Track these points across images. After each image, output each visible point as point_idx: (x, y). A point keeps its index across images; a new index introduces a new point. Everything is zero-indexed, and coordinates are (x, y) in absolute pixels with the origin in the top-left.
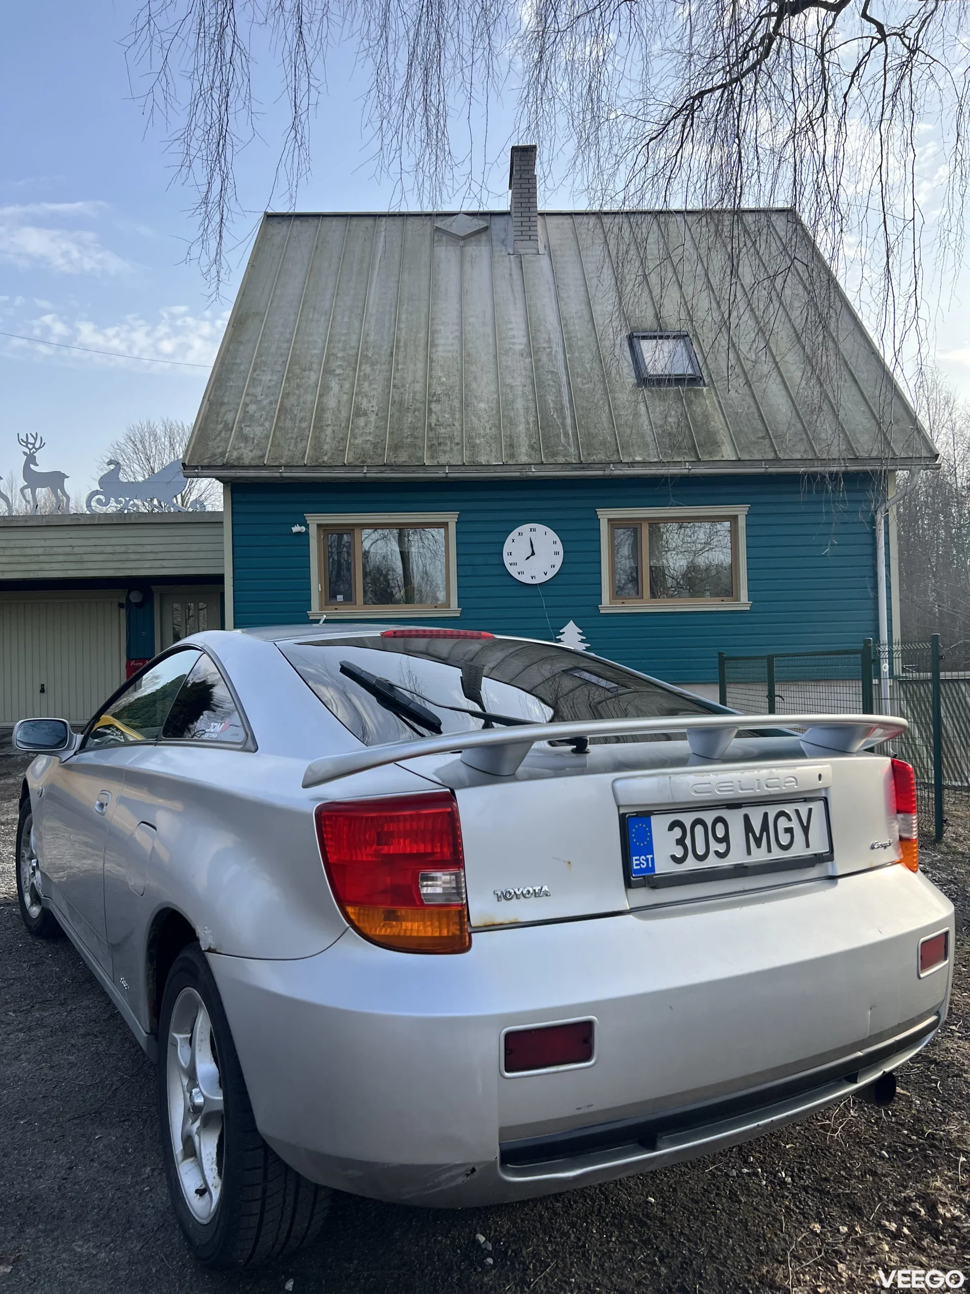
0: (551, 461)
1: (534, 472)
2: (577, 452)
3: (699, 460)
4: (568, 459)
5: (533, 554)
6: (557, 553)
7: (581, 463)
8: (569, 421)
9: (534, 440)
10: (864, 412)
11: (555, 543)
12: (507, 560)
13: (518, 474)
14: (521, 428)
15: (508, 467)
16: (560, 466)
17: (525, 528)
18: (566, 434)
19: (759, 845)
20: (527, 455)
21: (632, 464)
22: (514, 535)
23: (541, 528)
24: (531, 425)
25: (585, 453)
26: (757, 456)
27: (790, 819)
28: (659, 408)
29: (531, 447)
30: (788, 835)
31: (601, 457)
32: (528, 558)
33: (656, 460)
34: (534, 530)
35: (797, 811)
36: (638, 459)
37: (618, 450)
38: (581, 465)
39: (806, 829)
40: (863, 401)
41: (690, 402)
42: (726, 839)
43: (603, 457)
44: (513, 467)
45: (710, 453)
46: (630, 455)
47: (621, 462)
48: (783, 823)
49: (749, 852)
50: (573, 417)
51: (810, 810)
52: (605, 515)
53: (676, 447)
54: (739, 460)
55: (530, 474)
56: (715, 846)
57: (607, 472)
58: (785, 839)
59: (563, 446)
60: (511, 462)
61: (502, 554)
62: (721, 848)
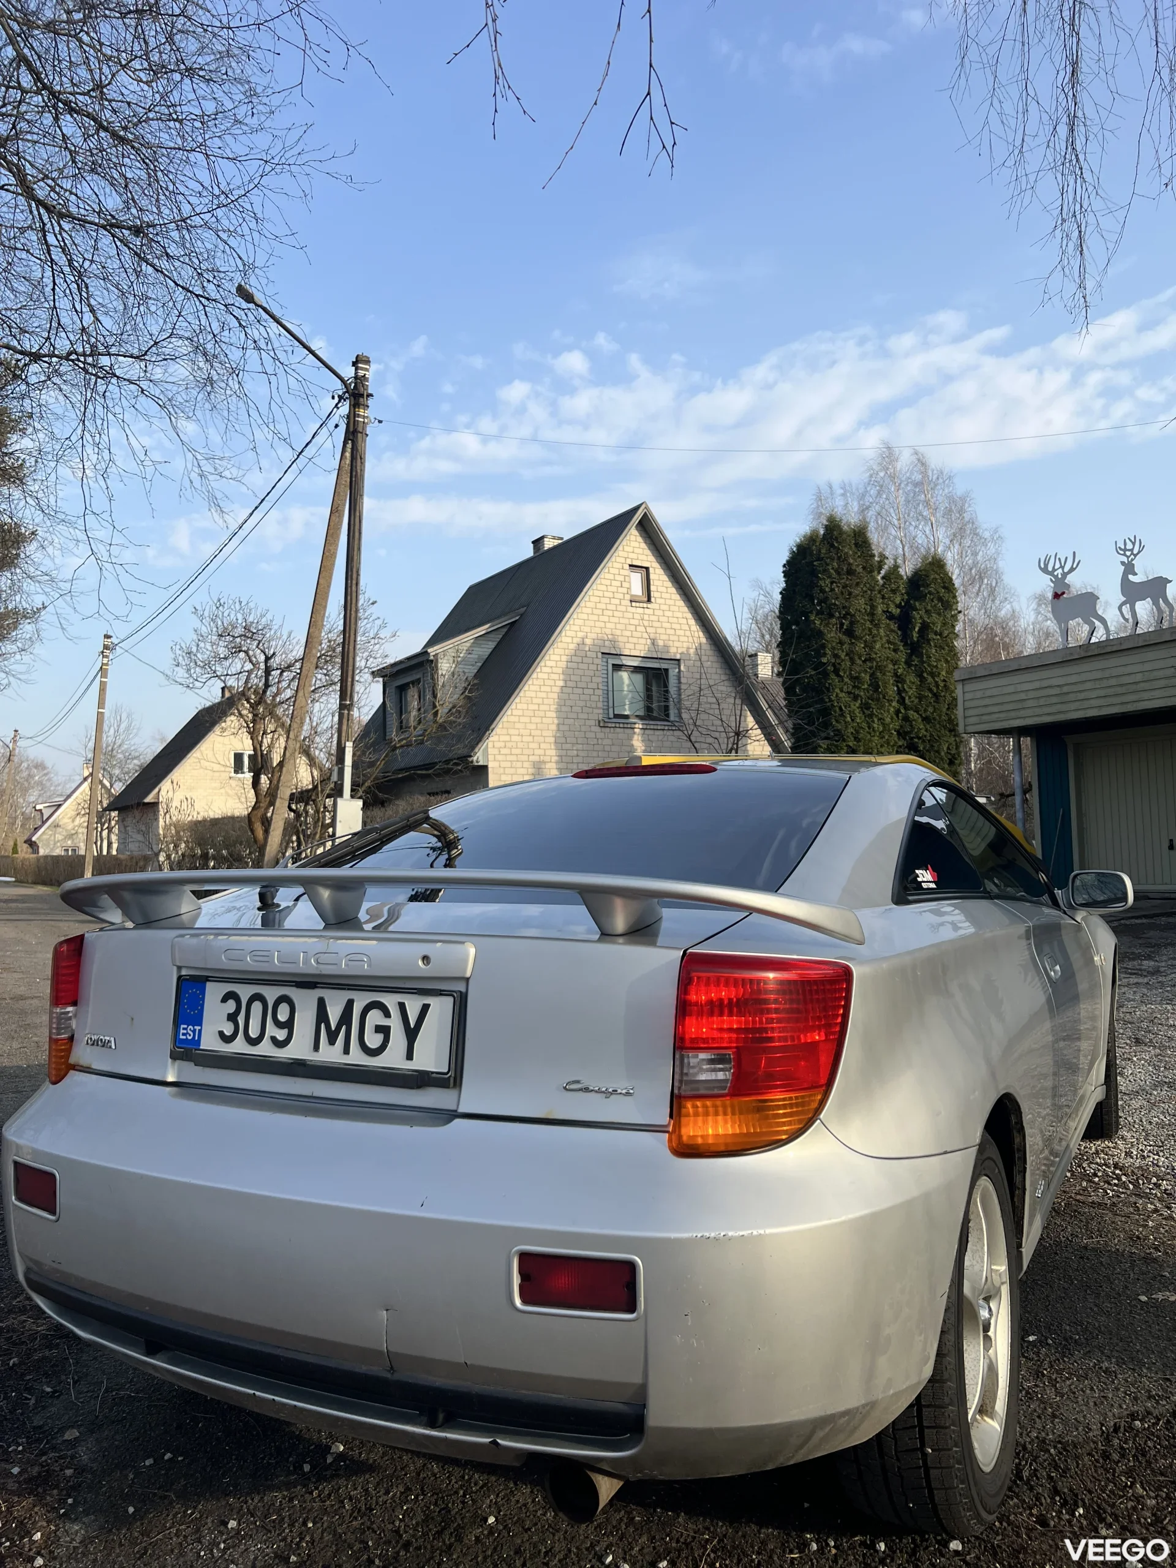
19: (332, 1041)
27: (387, 1014)
30: (380, 1037)
35: (402, 1006)
39: (412, 1034)
42: (289, 1025)
48: (375, 1018)
49: (316, 1047)
51: (425, 1008)
56: (271, 1030)
58: (373, 1040)
62: (281, 1035)
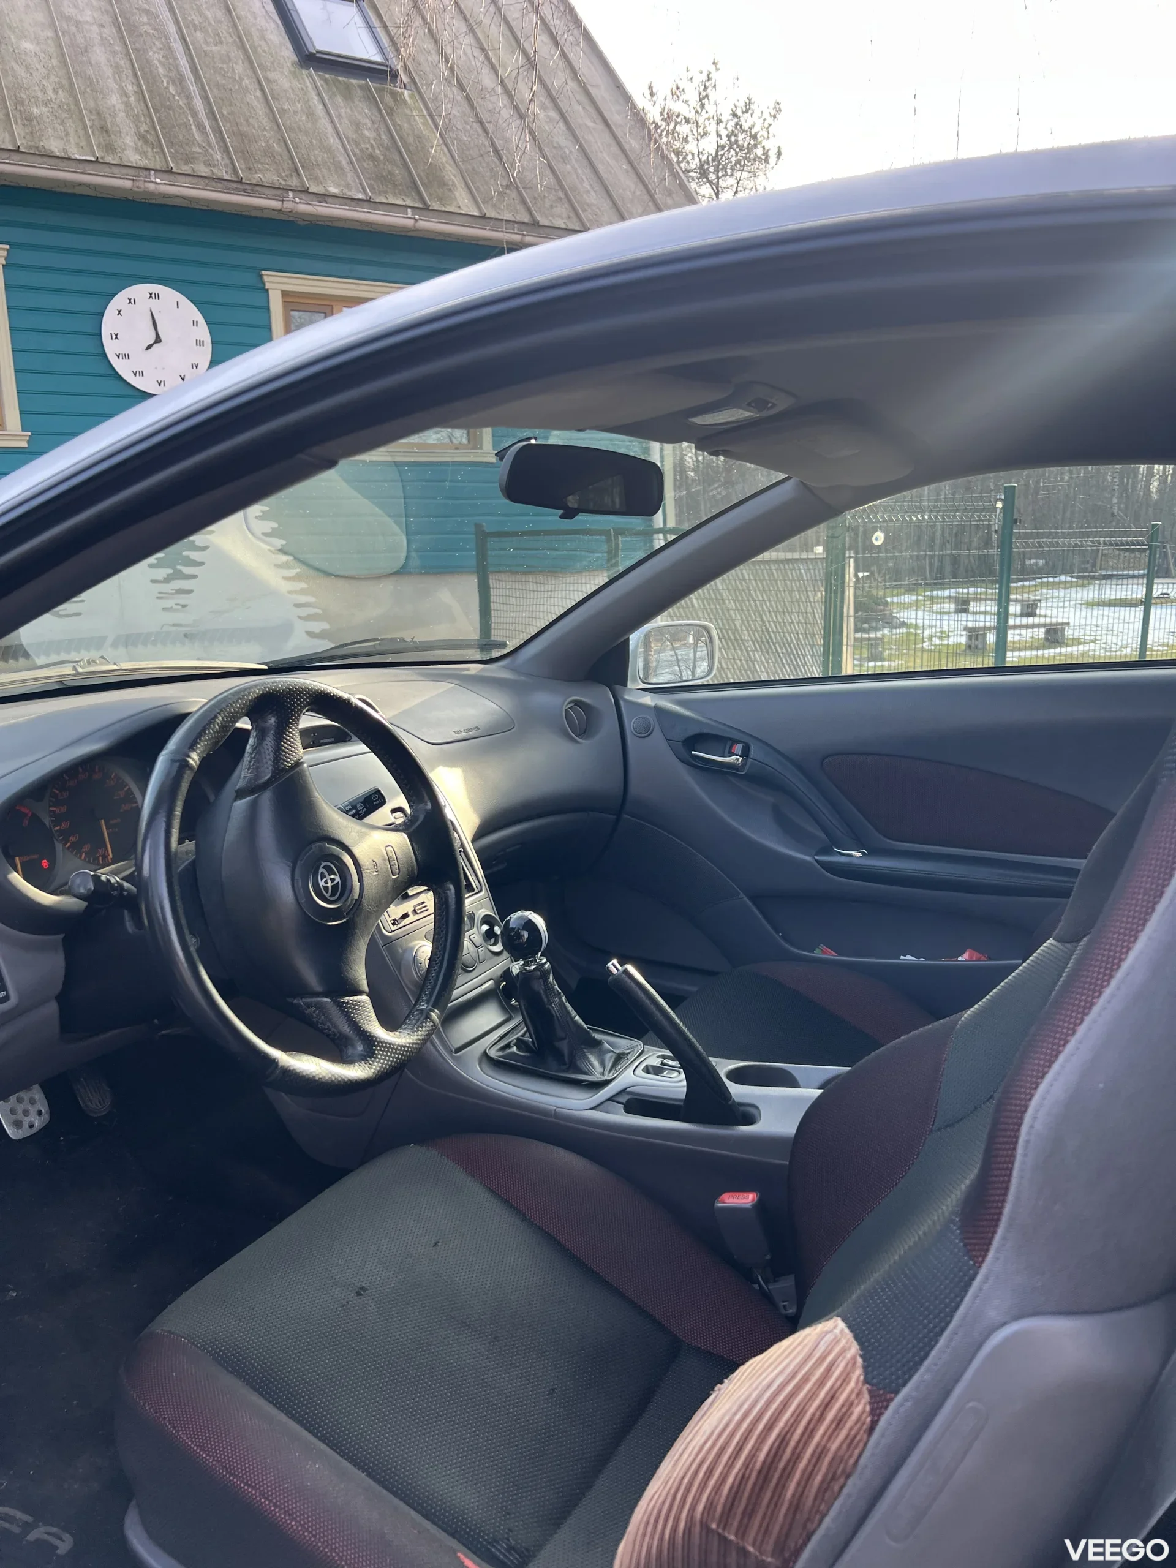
0: (186, 169)
1: (158, 186)
2: (227, 161)
3: (426, 208)
4: (215, 171)
5: (158, 340)
6: (200, 343)
7: (240, 181)
8: (199, 104)
9: (144, 128)
10: (626, 170)
11: (195, 323)
12: (111, 348)
13: (128, 184)
14: (115, 100)
15: (107, 169)
16: (202, 182)
17: (140, 290)
18: (200, 127)
20: (136, 150)
21: (323, 197)
22: (119, 301)
23: (168, 294)
24: (132, 99)
25: (243, 166)
26: (507, 216)
28: (342, 109)
29: (142, 137)
31: (269, 176)
32: (149, 347)
33: (361, 196)
34: (157, 296)
36: (333, 190)
37: (296, 170)
38: (239, 184)
40: (623, 156)
41: (391, 112)
43: (276, 178)
44: (116, 170)
45: (440, 199)
46: (319, 183)
47: (306, 191)
50: (205, 98)
52: (277, 283)
53: (384, 180)
54: (483, 217)
55: (152, 187)
57: (288, 205)
59: (200, 146)
60: (109, 159)
61: (100, 335)
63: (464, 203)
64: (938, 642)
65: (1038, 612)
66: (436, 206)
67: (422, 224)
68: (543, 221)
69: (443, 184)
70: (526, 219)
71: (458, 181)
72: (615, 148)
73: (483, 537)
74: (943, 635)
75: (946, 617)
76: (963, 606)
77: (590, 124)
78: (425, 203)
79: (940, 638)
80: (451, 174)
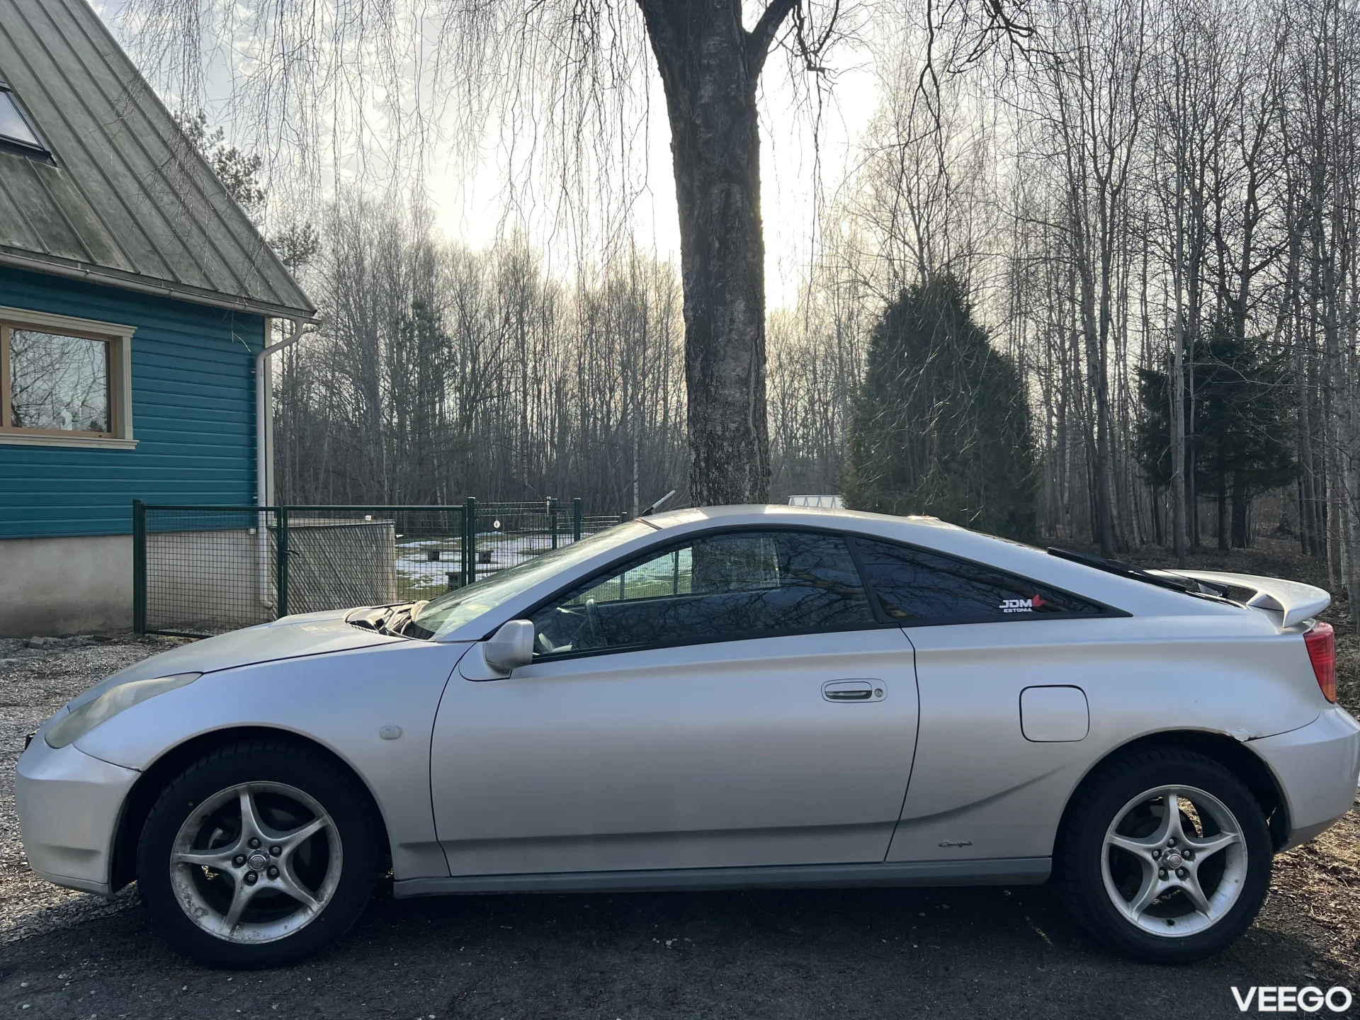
3: (93, 264)
21: (10, 249)
26: (156, 275)
28: (12, 180)
33: (40, 251)
36: (16, 244)
41: (49, 184)
53: (57, 240)
54: (138, 274)
63: (121, 262)
64: (423, 584)
65: (492, 559)
66: (100, 263)
67: (91, 276)
68: (184, 282)
69: (102, 246)
70: (170, 278)
71: (112, 244)
72: (223, 229)
73: (140, 510)
74: (428, 579)
75: (423, 565)
76: (434, 557)
77: (200, 208)
78: (91, 259)
79: (425, 581)
80: (105, 238)
